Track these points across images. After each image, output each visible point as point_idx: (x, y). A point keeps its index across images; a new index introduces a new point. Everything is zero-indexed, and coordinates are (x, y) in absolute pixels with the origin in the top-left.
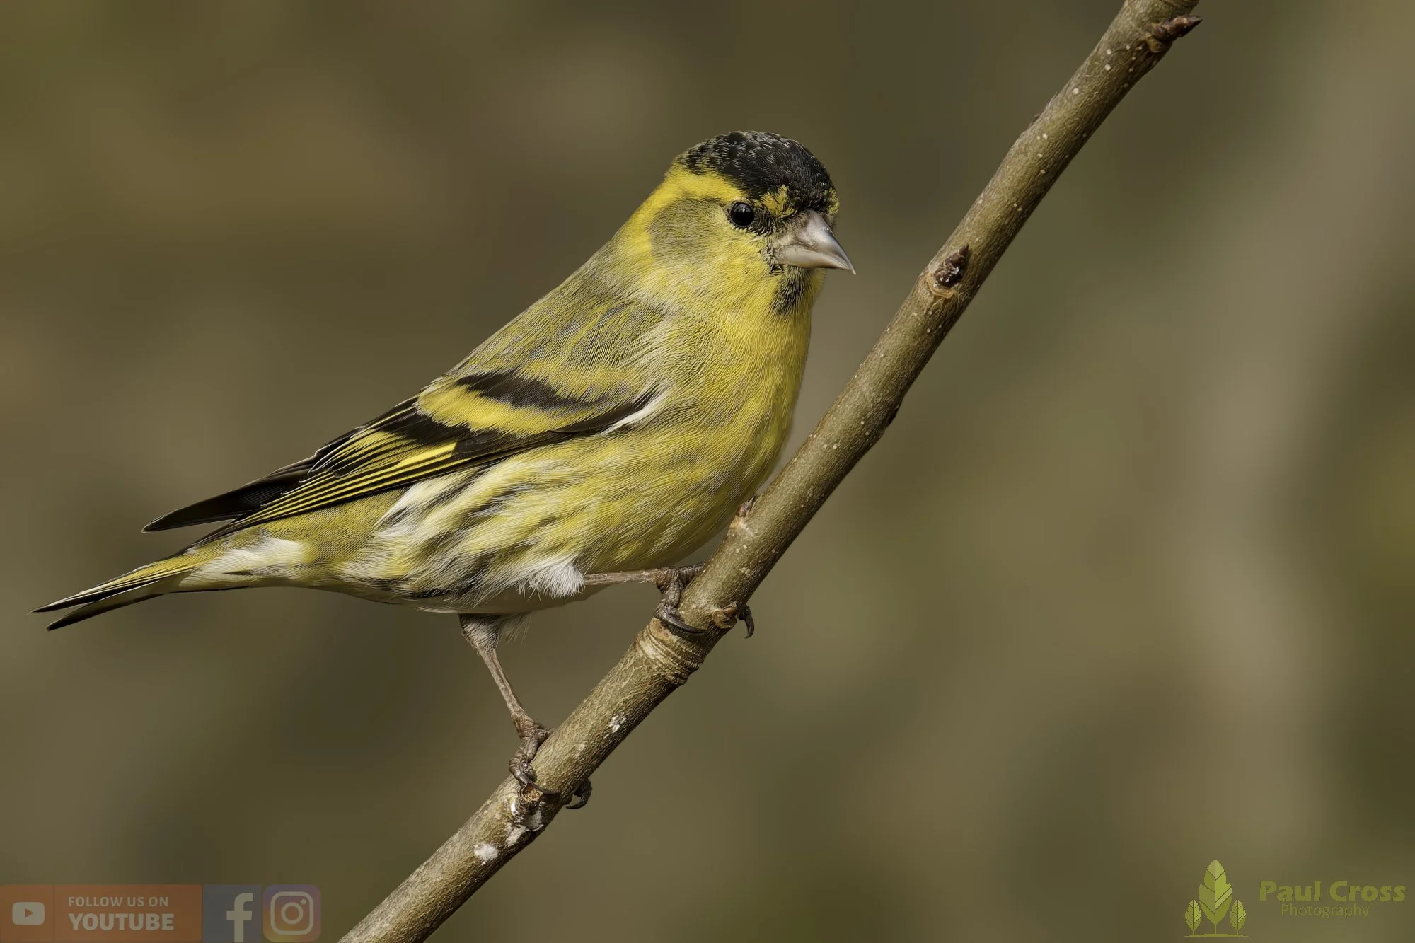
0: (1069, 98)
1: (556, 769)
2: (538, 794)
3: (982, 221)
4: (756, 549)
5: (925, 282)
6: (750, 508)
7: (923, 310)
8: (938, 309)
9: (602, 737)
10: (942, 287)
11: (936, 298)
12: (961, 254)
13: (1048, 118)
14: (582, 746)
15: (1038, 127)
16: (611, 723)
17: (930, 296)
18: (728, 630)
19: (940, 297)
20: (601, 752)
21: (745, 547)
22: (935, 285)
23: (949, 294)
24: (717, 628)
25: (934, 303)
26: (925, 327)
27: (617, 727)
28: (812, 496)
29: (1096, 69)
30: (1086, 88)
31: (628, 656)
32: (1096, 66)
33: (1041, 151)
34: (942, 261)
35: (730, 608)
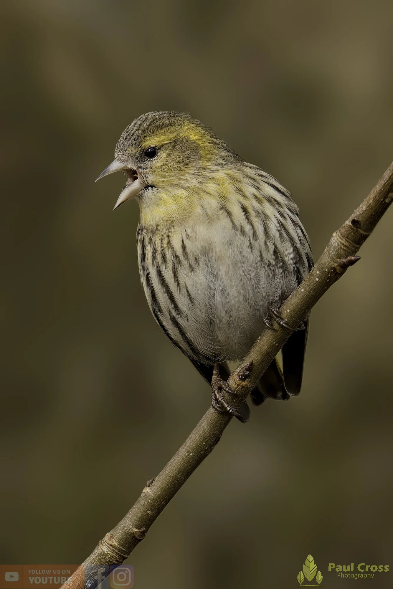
0: (299, 293)
3: (259, 350)
4: (155, 502)
5: (233, 378)
6: (152, 483)
8: (239, 390)
10: (241, 380)
11: (238, 385)
12: (250, 365)
13: (290, 303)
17: (235, 385)
18: (140, 540)
19: (240, 385)
21: (150, 501)
22: (238, 379)
23: (244, 384)
24: (136, 539)
25: (237, 388)
26: (233, 399)
28: (181, 477)
29: (312, 280)
30: (307, 289)
31: (96, 552)
32: (311, 279)
33: (287, 317)
34: (241, 368)
35: (142, 530)
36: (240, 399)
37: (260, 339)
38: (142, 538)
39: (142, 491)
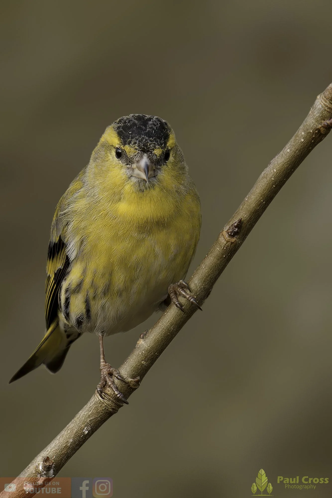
0: (285, 154)
1: (60, 451)
2: (52, 462)
3: (248, 207)
4: (148, 353)
5: (223, 235)
6: (145, 335)
7: (222, 247)
8: (228, 246)
9: (80, 436)
10: (230, 237)
11: (227, 242)
12: (239, 222)
13: (276, 162)
14: (71, 440)
15: (272, 166)
16: (84, 430)
17: (225, 241)
19: (229, 241)
20: (80, 443)
21: (144, 352)
22: (227, 236)
23: (234, 240)
24: (131, 388)
25: (226, 244)
26: (223, 255)
27: (87, 432)
28: (173, 329)
29: (297, 141)
30: (293, 149)
31: (92, 400)
32: (297, 139)
33: (273, 177)
34: (230, 225)
35: (137, 379)
36: (229, 254)
37: (249, 197)
38: (136, 387)
39: (137, 342)
